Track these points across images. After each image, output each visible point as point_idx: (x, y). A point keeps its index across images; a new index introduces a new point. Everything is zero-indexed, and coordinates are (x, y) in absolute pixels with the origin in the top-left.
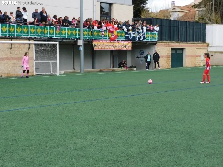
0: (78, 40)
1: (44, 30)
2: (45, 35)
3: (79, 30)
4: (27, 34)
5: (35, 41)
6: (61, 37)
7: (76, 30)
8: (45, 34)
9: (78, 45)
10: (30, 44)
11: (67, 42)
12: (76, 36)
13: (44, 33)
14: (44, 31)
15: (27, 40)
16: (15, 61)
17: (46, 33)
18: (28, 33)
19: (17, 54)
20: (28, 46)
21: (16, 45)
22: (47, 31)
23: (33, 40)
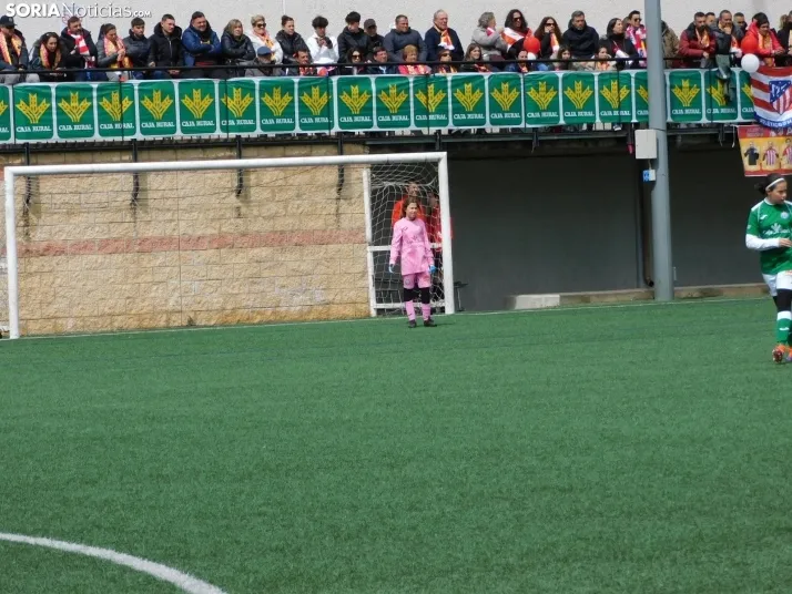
0: (638, 133)
1: (426, 94)
2: (432, 117)
3: (643, 81)
4: (326, 120)
5: (374, 149)
6: (528, 120)
7: (623, 81)
8: (428, 113)
9: (639, 156)
10: (342, 167)
11: (575, 145)
12: (626, 113)
13: (422, 109)
14: (422, 98)
15: (330, 148)
16: (263, 252)
17: (432, 108)
18: (327, 111)
19: (273, 217)
20: (333, 177)
21: (267, 177)
22: (441, 96)
23: (360, 148)
